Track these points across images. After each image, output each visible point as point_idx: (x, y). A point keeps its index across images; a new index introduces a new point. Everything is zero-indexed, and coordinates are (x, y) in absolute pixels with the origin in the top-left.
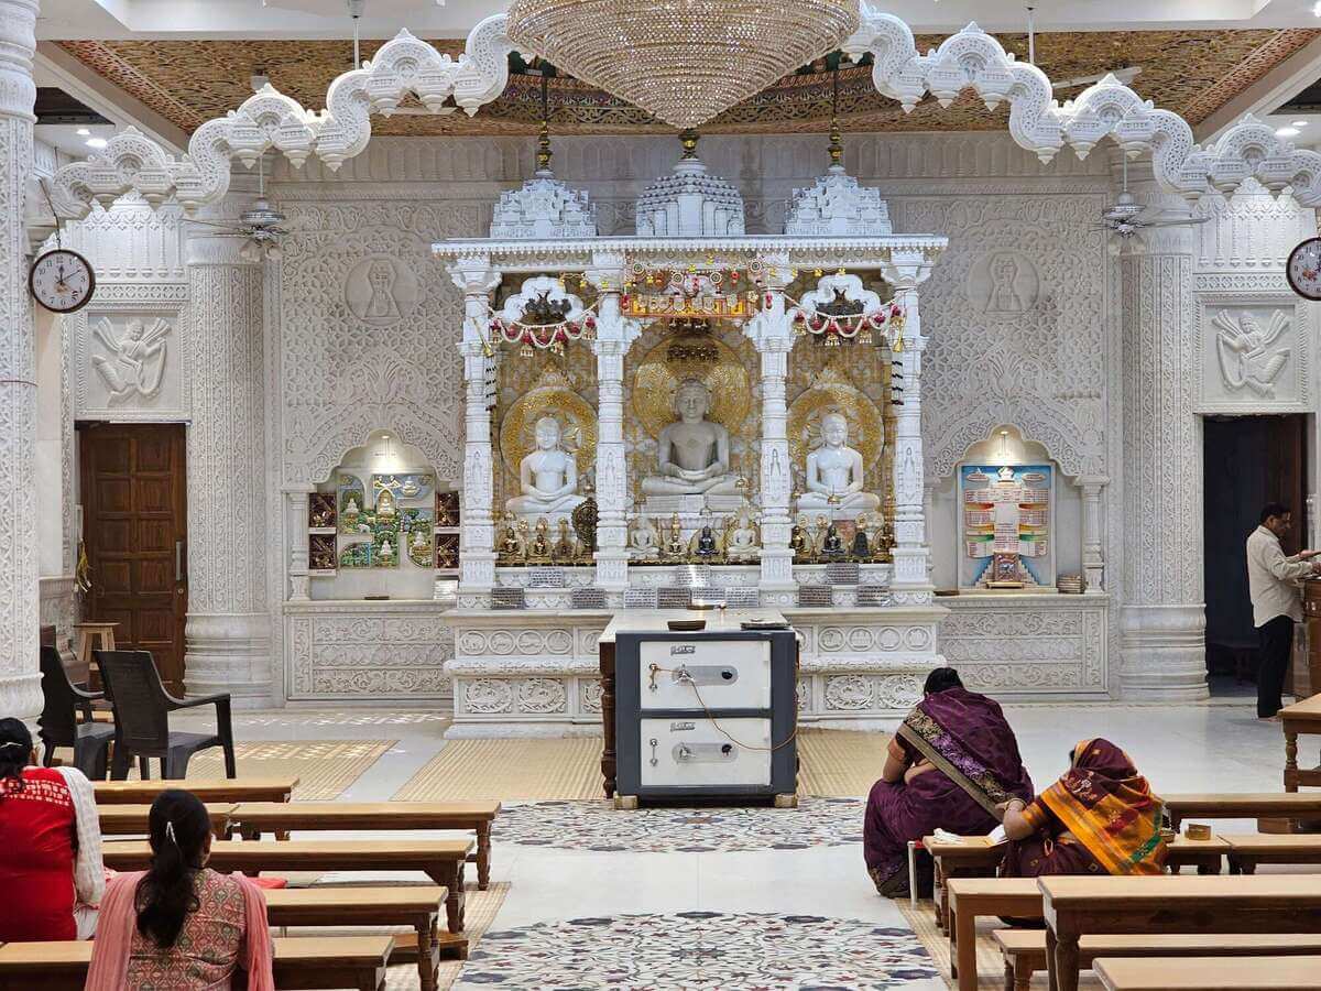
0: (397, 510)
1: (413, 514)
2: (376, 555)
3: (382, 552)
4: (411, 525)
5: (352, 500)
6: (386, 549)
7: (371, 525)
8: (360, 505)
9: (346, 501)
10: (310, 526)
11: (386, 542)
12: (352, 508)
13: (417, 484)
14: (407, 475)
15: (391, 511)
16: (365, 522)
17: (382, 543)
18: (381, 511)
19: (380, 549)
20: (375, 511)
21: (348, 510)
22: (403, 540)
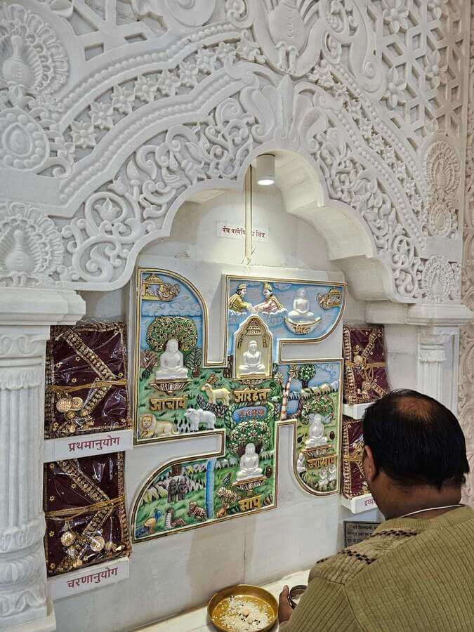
0: (275, 368)
1: (304, 373)
2: (227, 484)
3: (242, 474)
4: (301, 400)
5: (173, 344)
6: (249, 468)
7: (218, 408)
8: (192, 357)
9: (156, 347)
10: (50, 434)
11: (250, 448)
12: (172, 366)
13: (316, 305)
14: (295, 285)
15: (263, 369)
16: (201, 403)
17: (242, 452)
18: (242, 369)
19: (237, 466)
20: (228, 372)
21: (161, 374)
22: (285, 439)
